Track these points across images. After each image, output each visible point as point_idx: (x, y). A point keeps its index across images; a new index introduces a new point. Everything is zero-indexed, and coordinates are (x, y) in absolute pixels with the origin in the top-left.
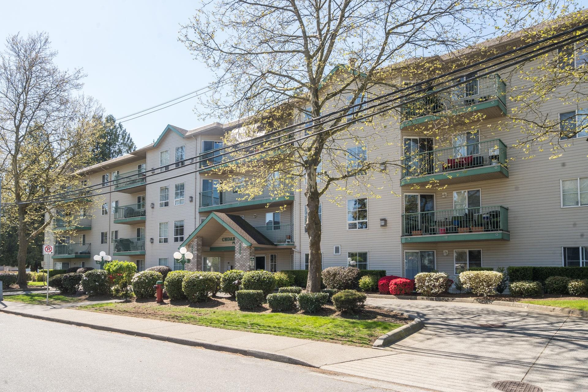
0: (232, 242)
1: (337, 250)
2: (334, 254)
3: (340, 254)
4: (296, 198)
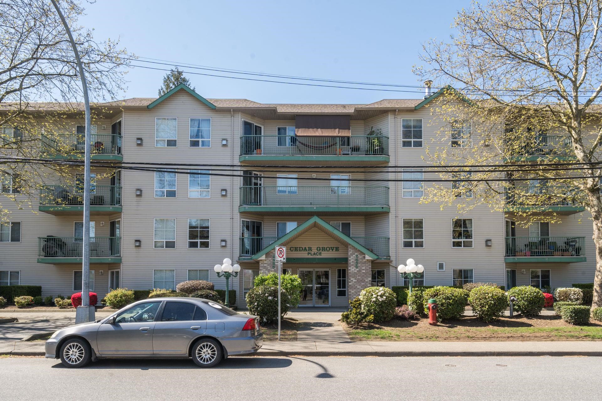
0: (307, 252)
1: (441, 266)
2: (438, 270)
3: (444, 270)
4: (392, 210)
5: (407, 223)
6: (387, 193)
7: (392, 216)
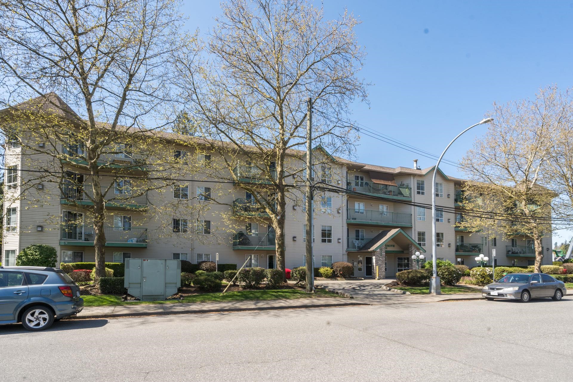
4: (413, 226)
5: (419, 234)
6: (411, 218)
7: (413, 229)
